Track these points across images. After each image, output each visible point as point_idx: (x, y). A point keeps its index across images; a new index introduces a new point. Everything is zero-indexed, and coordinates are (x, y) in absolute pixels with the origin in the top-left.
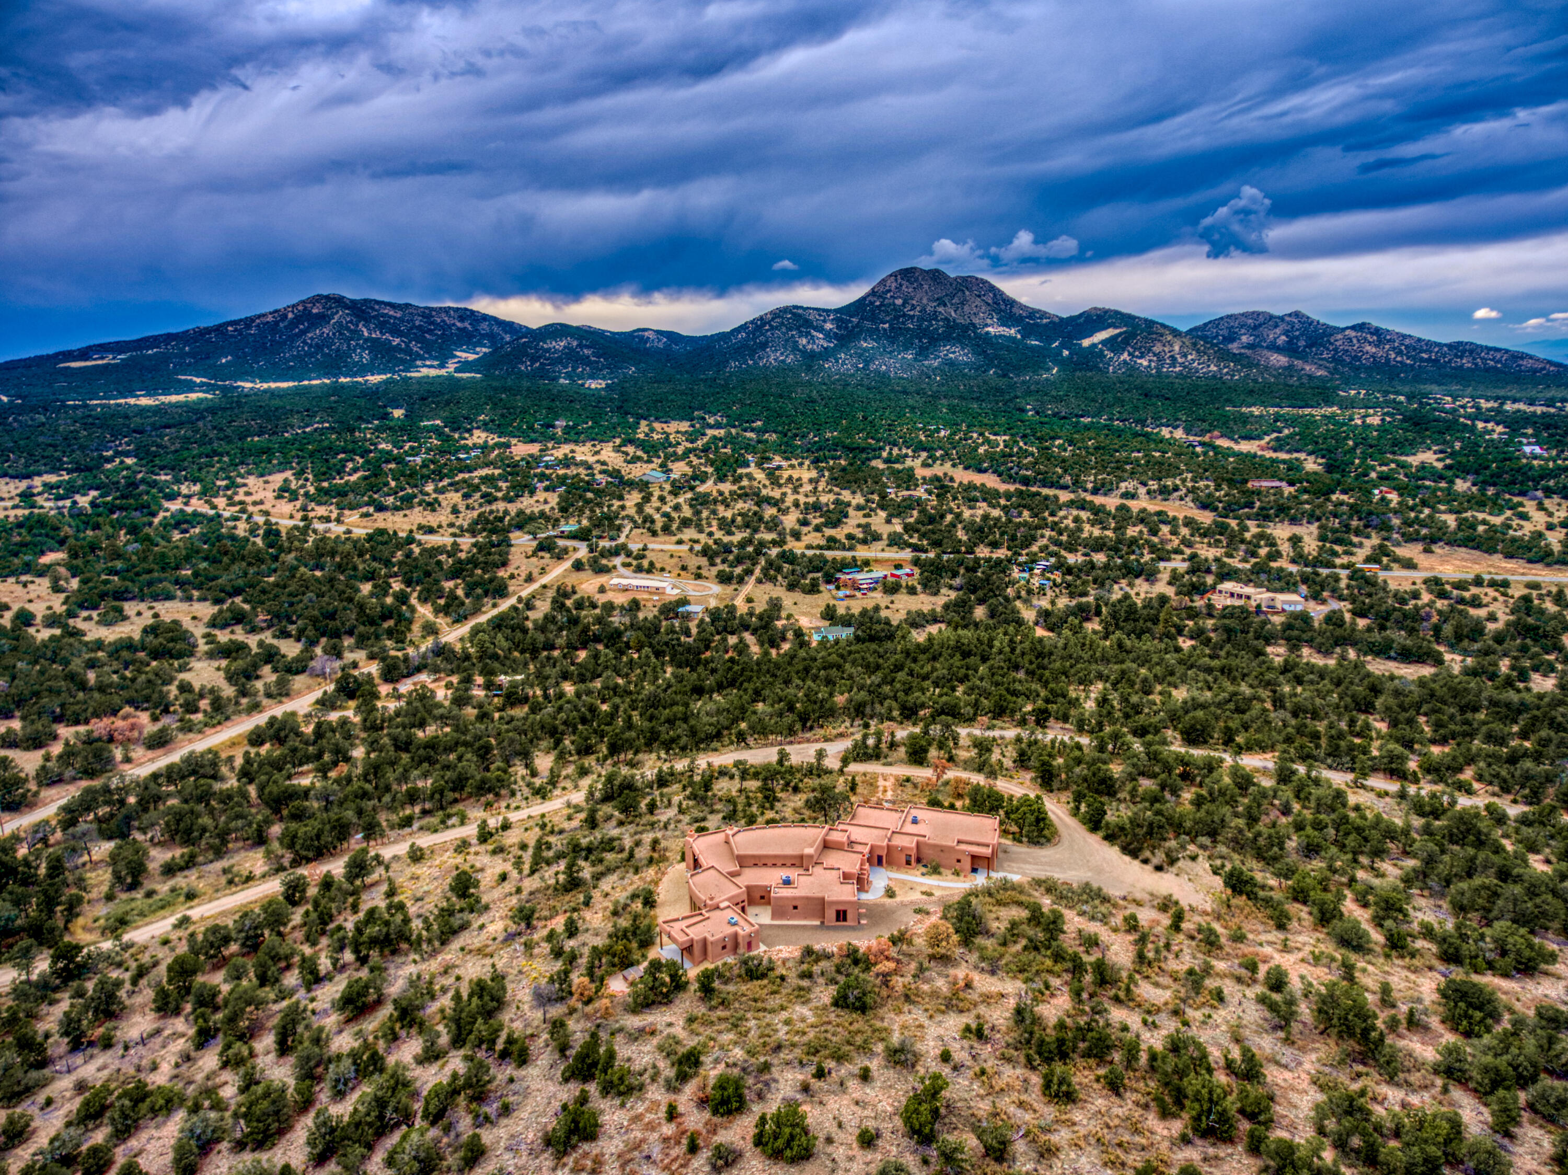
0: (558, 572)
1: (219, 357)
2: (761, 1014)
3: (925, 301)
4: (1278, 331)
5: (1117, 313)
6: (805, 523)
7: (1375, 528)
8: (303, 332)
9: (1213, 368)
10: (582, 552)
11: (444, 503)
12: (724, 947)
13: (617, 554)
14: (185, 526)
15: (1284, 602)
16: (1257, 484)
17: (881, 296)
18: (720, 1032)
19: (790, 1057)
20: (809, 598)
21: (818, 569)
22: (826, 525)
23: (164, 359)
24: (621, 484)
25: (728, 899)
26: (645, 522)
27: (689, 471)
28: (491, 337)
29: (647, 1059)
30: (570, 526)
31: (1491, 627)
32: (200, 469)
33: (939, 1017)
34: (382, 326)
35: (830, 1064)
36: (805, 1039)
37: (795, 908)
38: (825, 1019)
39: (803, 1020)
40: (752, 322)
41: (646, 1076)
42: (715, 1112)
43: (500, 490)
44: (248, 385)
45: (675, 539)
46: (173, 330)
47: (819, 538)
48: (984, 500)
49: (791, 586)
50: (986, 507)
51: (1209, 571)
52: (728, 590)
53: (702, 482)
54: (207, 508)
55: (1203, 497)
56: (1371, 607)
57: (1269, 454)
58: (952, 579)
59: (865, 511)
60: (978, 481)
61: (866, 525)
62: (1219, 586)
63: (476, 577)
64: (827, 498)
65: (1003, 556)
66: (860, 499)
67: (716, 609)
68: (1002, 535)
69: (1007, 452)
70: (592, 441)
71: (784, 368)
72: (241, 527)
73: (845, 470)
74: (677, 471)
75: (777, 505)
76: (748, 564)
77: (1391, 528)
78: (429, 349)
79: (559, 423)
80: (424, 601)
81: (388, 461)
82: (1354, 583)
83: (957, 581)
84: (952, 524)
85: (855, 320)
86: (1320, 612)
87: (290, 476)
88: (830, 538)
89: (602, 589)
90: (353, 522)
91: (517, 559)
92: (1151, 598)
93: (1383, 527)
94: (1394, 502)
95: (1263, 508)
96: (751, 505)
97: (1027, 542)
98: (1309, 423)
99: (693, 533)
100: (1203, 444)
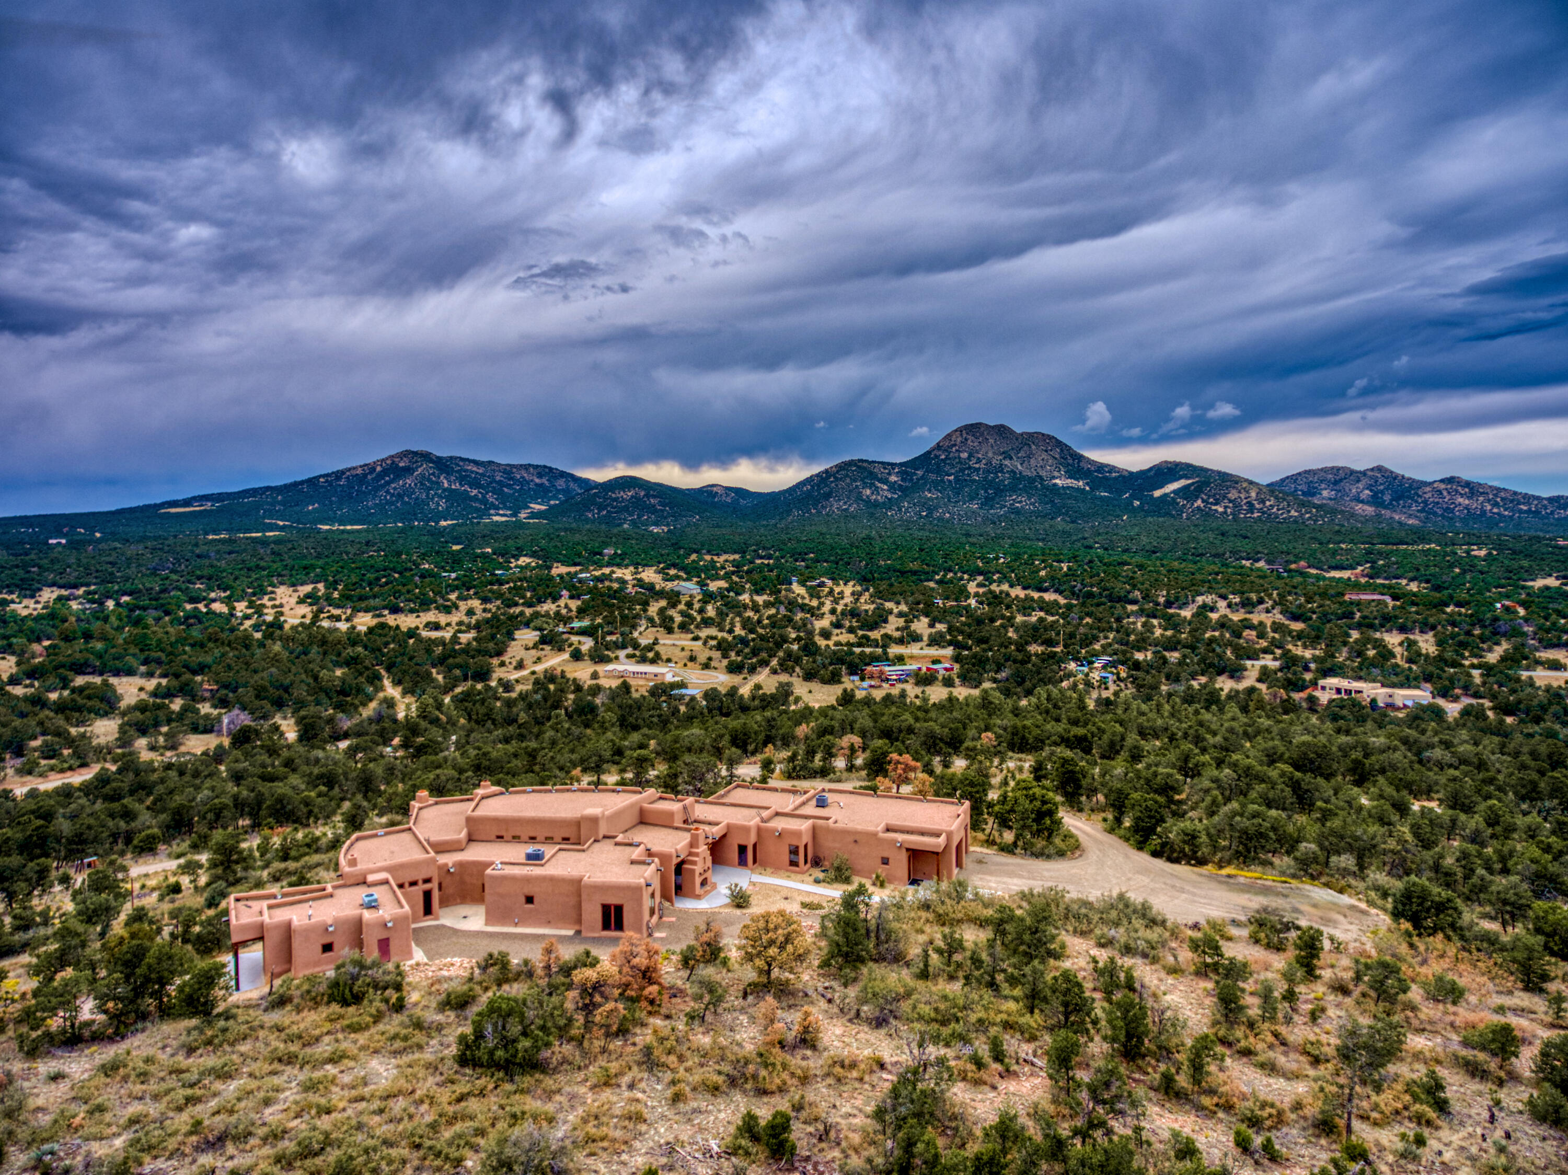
0: (555, 661)
1: (308, 504)
3: (990, 455)
4: (1360, 485)
5: (1188, 466)
6: (839, 625)
7: (1504, 635)
10: (587, 644)
11: (462, 608)
14: (192, 621)
17: (947, 450)
20: (825, 687)
21: (844, 662)
22: (861, 627)
23: (258, 505)
24: (651, 594)
26: (664, 621)
27: (725, 586)
28: (565, 491)
30: (585, 623)
37: (530, 900)
44: (325, 527)
45: (690, 636)
47: (852, 638)
48: (1041, 609)
49: (809, 676)
50: (1042, 614)
51: (1307, 669)
52: (736, 679)
53: (738, 594)
54: (225, 610)
55: (1293, 608)
56: (1519, 702)
57: (1363, 580)
58: (997, 672)
59: (910, 618)
60: (1036, 595)
61: (907, 628)
62: (1321, 682)
63: (458, 660)
64: (867, 607)
65: (1058, 650)
66: (904, 608)
67: (714, 690)
68: (1058, 634)
69: (1071, 573)
70: (636, 565)
71: (847, 516)
72: (248, 623)
73: (891, 585)
74: (714, 586)
75: (811, 611)
76: (764, 655)
77: (1524, 634)
78: (504, 501)
79: (609, 551)
80: (397, 683)
81: (423, 576)
82: (1492, 679)
83: (1003, 675)
84: (1002, 625)
85: (920, 473)
86: (1452, 709)
87: (321, 586)
88: (864, 637)
89: (595, 676)
90: (364, 622)
91: (515, 651)
92: (1237, 692)
93: (1514, 633)
94: (1522, 612)
95: (1364, 617)
96: (783, 610)
97: (1087, 641)
98: (1406, 555)
99: (713, 631)
100: (1290, 571)
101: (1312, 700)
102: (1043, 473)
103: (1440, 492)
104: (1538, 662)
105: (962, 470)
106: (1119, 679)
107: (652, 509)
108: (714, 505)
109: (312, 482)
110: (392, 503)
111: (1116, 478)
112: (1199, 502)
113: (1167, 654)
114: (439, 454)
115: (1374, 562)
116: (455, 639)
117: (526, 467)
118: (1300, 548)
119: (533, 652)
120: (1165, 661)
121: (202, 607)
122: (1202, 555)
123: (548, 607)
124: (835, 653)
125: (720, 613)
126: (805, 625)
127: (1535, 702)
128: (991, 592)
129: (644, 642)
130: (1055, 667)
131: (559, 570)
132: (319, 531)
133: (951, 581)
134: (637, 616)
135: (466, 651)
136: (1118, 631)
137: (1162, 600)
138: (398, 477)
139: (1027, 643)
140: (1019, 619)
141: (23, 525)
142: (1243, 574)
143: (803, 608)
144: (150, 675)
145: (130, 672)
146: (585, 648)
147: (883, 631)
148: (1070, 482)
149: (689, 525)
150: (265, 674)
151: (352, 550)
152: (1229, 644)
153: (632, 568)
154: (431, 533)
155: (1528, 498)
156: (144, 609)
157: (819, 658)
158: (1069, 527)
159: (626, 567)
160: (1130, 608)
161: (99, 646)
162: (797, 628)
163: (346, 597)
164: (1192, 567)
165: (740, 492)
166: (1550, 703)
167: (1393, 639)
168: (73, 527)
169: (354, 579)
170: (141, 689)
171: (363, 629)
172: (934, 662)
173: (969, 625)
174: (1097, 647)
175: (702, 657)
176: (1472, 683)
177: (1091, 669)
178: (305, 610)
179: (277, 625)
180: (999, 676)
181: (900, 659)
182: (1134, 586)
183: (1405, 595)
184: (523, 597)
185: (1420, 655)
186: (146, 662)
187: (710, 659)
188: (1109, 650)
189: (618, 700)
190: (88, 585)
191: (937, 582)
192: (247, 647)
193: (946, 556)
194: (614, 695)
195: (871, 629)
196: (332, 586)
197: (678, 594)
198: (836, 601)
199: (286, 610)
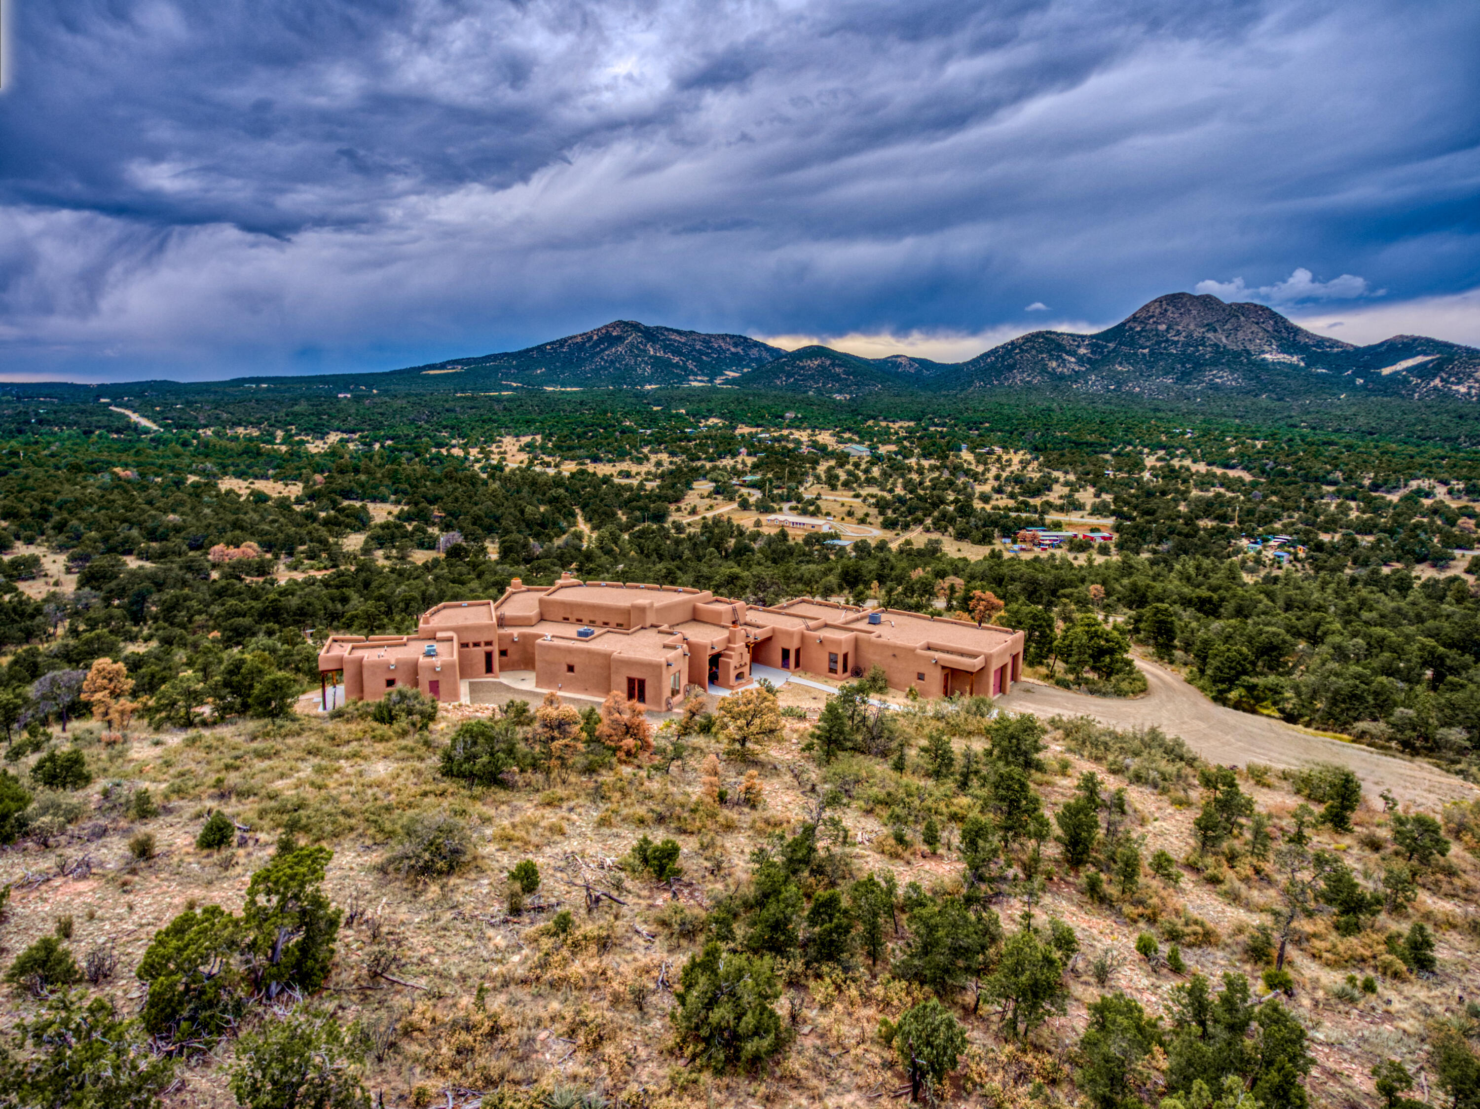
0: (725, 509)
1: (537, 368)
3: (1192, 327)
5: (1430, 341)
6: (1000, 491)
10: (755, 495)
11: (652, 460)
12: (390, 683)
14: (435, 462)
17: (1143, 322)
20: (976, 546)
21: (998, 525)
22: (1023, 494)
24: (822, 454)
26: (830, 479)
27: (895, 450)
28: (758, 360)
30: (757, 477)
32: (474, 429)
37: (571, 668)
44: (549, 389)
45: (852, 493)
47: (1011, 503)
48: (1222, 485)
49: (961, 536)
50: (1222, 490)
52: (888, 535)
53: (905, 457)
54: (462, 454)
58: (1158, 544)
59: (1074, 487)
60: (1219, 471)
61: (1070, 496)
63: (640, 503)
64: (1033, 475)
65: (1231, 526)
66: (1072, 477)
67: (864, 542)
68: (1234, 510)
69: (1266, 450)
70: (814, 428)
71: (1029, 387)
72: (477, 466)
73: (1063, 455)
74: (883, 450)
75: (975, 477)
76: (919, 514)
78: (702, 367)
79: (789, 415)
80: (588, 520)
81: (623, 432)
83: (1163, 547)
84: (1173, 499)
85: (1111, 345)
87: (539, 438)
88: (1023, 502)
89: (758, 524)
90: (569, 468)
91: (692, 498)
92: (1437, 581)
96: (946, 474)
97: (1267, 519)
99: (875, 490)
102: (1251, 347)
105: (1158, 343)
106: (1296, 559)
107: (836, 378)
108: (898, 375)
109: (540, 348)
110: (605, 368)
111: (1337, 354)
112: (1437, 381)
113: (1359, 537)
114: (647, 324)
116: (641, 486)
117: (724, 337)
119: (707, 501)
120: (1355, 544)
121: (444, 451)
122: (1430, 438)
123: (727, 462)
124: (989, 515)
125: (884, 473)
126: (966, 489)
128: (1169, 466)
129: (807, 496)
130: (1224, 543)
131: (743, 430)
132: (545, 392)
133: (1128, 454)
134: (806, 474)
135: (649, 496)
136: (1306, 511)
137: (1367, 482)
138: (611, 345)
139: (1198, 517)
140: (1195, 493)
141: (321, 382)
142: (1476, 459)
143: (967, 473)
144: (398, 502)
145: (384, 500)
146: (752, 500)
147: (1045, 498)
148: (1282, 357)
149: (870, 393)
150: (483, 507)
151: (568, 409)
152: (1439, 530)
153: (809, 431)
154: (636, 396)
156: (401, 451)
157: (972, 520)
158: (1273, 405)
159: (805, 429)
160: (1327, 488)
161: (363, 477)
162: (958, 492)
163: (558, 447)
164: (1411, 450)
165: (924, 363)
168: (357, 385)
169: (565, 432)
170: (390, 513)
171: (566, 474)
172: (1092, 531)
173: (1138, 497)
174: (1278, 526)
175: (860, 514)
177: (1265, 547)
178: (524, 457)
179: (500, 468)
180: (1160, 548)
181: (1058, 525)
182: (1336, 467)
184: (707, 453)
186: (395, 493)
187: (867, 515)
188: (1290, 529)
189: (773, 546)
190: (362, 431)
191: (1113, 455)
192: (473, 484)
193: (1127, 430)
194: (770, 541)
195: (1033, 497)
196: (548, 437)
197: (848, 455)
198: (1002, 468)
199: (508, 456)
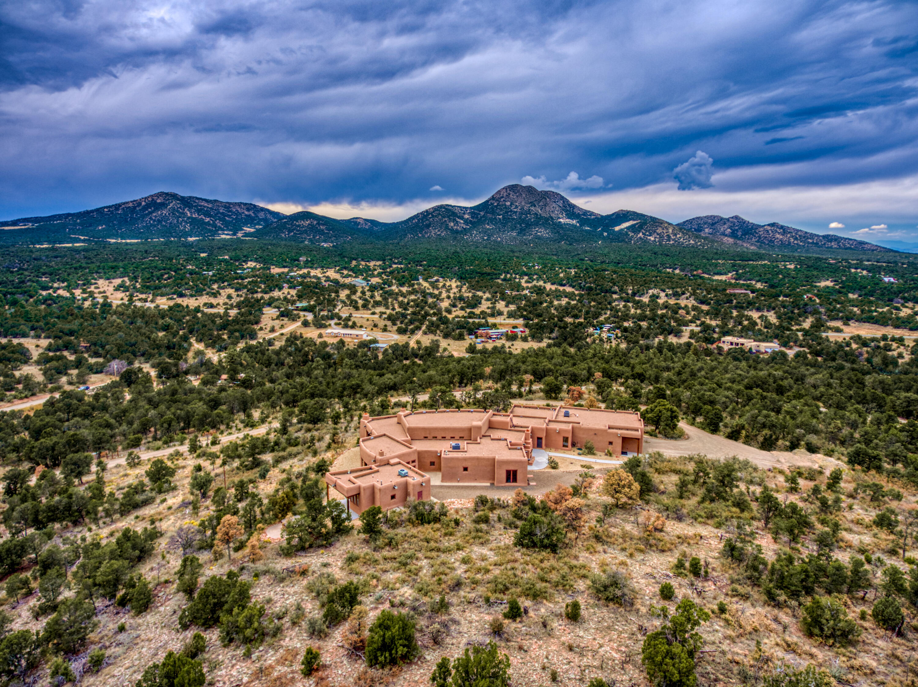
0: (292, 327)
1: (98, 225)
2: (434, 554)
3: (523, 204)
4: (726, 226)
5: (635, 213)
6: (454, 306)
7: (810, 313)
8: (151, 213)
9: (692, 242)
10: (310, 317)
11: (223, 294)
12: (393, 497)
13: (332, 319)
14: (50, 302)
15: (766, 347)
16: (732, 291)
17: (498, 200)
18: (386, 571)
19: (473, 595)
20: (457, 342)
21: (464, 328)
22: (468, 307)
23: (64, 226)
24: (338, 286)
25: (398, 457)
26: (351, 303)
27: (380, 281)
28: (265, 220)
29: (291, 601)
30: (304, 304)
31: (900, 361)
32: (69, 275)
33: (640, 557)
34: (199, 211)
35: (525, 603)
36: (489, 576)
37: (466, 469)
38: (509, 557)
39: (484, 559)
40: (421, 213)
41: (286, 619)
42: (373, 662)
43: (260, 287)
44: (113, 241)
45: (370, 312)
46: (72, 212)
47: (464, 313)
48: (566, 297)
49: (446, 336)
50: (567, 300)
51: (714, 332)
52: (405, 338)
53: (389, 286)
54: (68, 295)
55: (701, 297)
56: (822, 350)
57: (733, 281)
58: (550, 333)
59: (494, 301)
60: (560, 288)
61: (493, 307)
62: (723, 339)
63: (233, 327)
64: (467, 295)
65: (582, 321)
67: (395, 344)
68: (580, 311)
69: (577, 276)
70: (322, 267)
71: (440, 238)
72: (87, 304)
73: (478, 282)
74: (373, 281)
75: (436, 297)
76: (417, 324)
77: (820, 313)
78: (227, 226)
79: (302, 258)
80: (199, 341)
81: (191, 274)
82: (808, 338)
83: (554, 335)
84: (547, 306)
85: (482, 213)
86: (791, 353)
87: (126, 280)
88: (471, 312)
89: (321, 336)
90: (164, 303)
91: (266, 321)
92: (679, 344)
93: (815, 312)
94: (818, 301)
95: (739, 303)
96: (419, 297)
97: (597, 315)
98: (754, 267)
99: (383, 309)
100: (694, 276)
101: (720, 349)
102: (553, 215)
103: (768, 231)
104: (829, 328)
105: (507, 212)
106: (617, 337)
107: (321, 232)
108: (359, 230)
110: (155, 226)
111: (594, 219)
112: (641, 234)
113: (640, 323)
114: (182, 195)
115: (737, 271)
116: (226, 313)
117: (239, 204)
118: (697, 263)
119: (277, 322)
120: (640, 327)
121: (52, 293)
122: (646, 265)
123: (276, 294)
124: (457, 322)
125: (383, 297)
126: (436, 306)
127: (831, 350)
128: (535, 286)
129: (343, 315)
130: (582, 330)
131: (276, 270)
133: (510, 280)
134: (335, 300)
135: (236, 321)
136: (611, 310)
137: (630, 292)
138: (157, 209)
139: (564, 317)
140: (556, 303)
142: (670, 277)
143: (432, 295)
144: (38, 337)
146: (309, 319)
147: (481, 309)
148: (568, 221)
149: (345, 242)
150: (117, 336)
151: (138, 256)
152: (672, 317)
153: (320, 269)
154: (184, 245)
155: (812, 236)
157: (450, 325)
158: (569, 247)
159: (316, 268)
160: (615, 296)
162: (432, 308)
163: (145, 287)
164: (642, 273)
165: (373, 223)
166: (838, 350)
167: (755, 315)
169: (146, 275)
170: (40, 346)
171: (165, 307)
172: (514, 328)
173: (529, 306)
174: (602, 318)
175: (381, 325)
176: (799, 339)
177: (601, 332)
178: (121, 295)
179: (107, 305)
180: (552, 336)
181: (494, 326)
182: (614, 284)
183: (758, 290)
185: (771, 324)
187: (386, 326)
188: (609, 321)
191: (503, 280)
193: (504, 264)
194: (336, 347)
195: (474, 308)
196: (135, 279)
197: (354, 286)
198: (448, 291)
199: (109, 295)
